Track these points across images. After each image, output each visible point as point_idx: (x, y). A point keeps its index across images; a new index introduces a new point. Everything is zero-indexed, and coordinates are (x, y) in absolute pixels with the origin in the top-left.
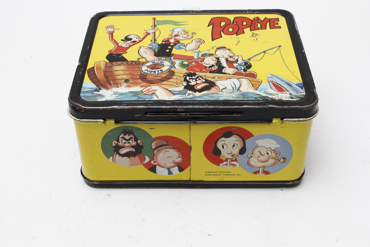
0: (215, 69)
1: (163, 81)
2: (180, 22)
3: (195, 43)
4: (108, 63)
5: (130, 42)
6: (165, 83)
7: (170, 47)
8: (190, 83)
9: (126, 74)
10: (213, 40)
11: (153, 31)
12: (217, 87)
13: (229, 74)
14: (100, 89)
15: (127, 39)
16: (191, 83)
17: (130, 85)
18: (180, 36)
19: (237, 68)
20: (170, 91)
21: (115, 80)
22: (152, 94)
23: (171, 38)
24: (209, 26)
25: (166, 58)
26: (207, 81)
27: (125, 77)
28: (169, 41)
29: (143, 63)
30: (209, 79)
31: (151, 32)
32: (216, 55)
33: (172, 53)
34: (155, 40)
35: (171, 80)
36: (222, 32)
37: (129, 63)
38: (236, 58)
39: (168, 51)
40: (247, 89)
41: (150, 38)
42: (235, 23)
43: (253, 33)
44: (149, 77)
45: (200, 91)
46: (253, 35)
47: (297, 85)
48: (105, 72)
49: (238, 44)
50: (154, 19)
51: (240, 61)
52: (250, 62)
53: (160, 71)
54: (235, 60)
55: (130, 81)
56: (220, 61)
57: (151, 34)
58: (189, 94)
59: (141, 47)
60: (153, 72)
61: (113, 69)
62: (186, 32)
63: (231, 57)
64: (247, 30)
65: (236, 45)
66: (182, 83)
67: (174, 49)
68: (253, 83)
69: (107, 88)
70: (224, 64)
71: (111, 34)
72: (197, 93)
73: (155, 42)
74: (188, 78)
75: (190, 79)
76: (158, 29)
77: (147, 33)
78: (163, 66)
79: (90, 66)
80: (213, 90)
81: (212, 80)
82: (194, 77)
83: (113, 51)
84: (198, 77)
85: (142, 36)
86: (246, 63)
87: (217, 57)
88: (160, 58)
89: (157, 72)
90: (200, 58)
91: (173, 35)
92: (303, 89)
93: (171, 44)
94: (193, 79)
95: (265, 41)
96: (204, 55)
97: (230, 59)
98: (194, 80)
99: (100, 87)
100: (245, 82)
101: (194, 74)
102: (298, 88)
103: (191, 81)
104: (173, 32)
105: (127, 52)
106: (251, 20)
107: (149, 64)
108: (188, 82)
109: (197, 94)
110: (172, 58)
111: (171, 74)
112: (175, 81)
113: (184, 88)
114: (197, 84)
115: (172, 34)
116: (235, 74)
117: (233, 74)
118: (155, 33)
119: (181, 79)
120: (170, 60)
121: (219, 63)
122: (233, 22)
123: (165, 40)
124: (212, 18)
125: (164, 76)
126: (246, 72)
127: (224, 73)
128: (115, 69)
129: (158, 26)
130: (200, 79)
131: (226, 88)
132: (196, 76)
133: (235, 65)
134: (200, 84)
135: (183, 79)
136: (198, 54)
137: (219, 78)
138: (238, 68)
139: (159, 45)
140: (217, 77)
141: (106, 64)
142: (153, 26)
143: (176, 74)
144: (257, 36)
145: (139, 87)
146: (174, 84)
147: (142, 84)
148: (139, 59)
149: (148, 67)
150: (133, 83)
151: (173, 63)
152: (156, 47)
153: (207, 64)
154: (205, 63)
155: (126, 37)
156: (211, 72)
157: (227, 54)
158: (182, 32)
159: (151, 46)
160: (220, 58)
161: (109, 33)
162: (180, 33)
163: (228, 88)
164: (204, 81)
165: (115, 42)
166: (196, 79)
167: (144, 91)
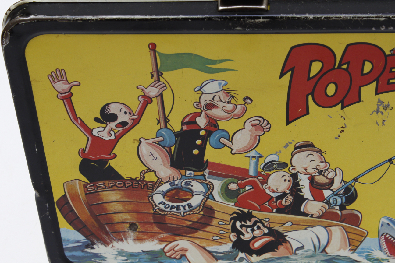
0: (287, 204)
1: (195, 230)
2: (214, 62)
3: (250, 131)
4: (88, 184)
5: (116, 126)
6: (199, 234)
7: (199, 142)
8: (242, 237)
9: (129, 212)
10: (288, 122)
11: (157, 90)
12: (288, 245)
13: (312, 216)
14: (93, 244)
15: (106, 117)
16: (244, 235)
17: (141, 235)
19: (328, 203)
20: (210, 252)
21: (112, 224)
22: (180, 258)
23: (199, 114)
24: (282, 75)
25: (196, 174)
26: (272, 232)
27: (127, 217)
28: (195, 123)
29: (155, 185)
30: (276, 227)
31: (153, 92)
32: (292, 166)
33: (205, 160)
34: (166, 120)
35: (209, 229)
36: (310, 97)
37: (127, 185)
38: (330, 176)
39: (196, 152)
40: (339, 250)
41: (152, 110)
42: (345, 67)
43: (379, 101)
44: (171, 221)
45: (260, 252)
46: (378, 106)
48: (89, 206)
49: (341, 134)
50: (153, 47)
51: (336, 185)
52: (357, 186)
53: (187, 208)
54: (327, 181)
55: (140, 228)
56: (298, 184)
57: (154, 100)
58: (241, 259)
59: (141, 142)
60: (175, 210)
61: (101, 199)
62: (230, 95)
63: (320, 172)
64: (368, 91)
65: (336, 138)
66: (227, 235)
67: (209, 149)
68: (351, 236)
69: (106, 244)
70: (306, 192)
71: (67, 98)
72: (254, 256)
73: (166, 127)
74: (238, 224)
75: (242, 226)
76: (168, 86)
77: (144, 96)
78: (192, 193)
79: (57, 193)
80: (281, 250)
81: (281, 229)
82: (249, 223)
83: (89, 153)
84: (255, 223)
85: (135, 106)
86: (347, 190)
87: (293, 172)
88: (183, 172)
89: (182, 209)
90: (260, 174)
91: (203, 103)
93: (202, 133)
94: (248, 227)
96: (270, 166)
97: (320, 179)
98: (249, 230)
99: (92, 238)
100: (337, 232)
101: (249, 216)
103: (243, 230)
104: (203, 93)
105: (115, 156)
106: (386, 56)
107: (165, 187)
108: (239, 233)
109: (255, 259)
110: (207, 172)
112: (216, 230)
113: (233, 247)
114: (254, 237)
115: (200, 102)
116: (324, 216)
117: (319, 217)
118: (161, 95)
119: (226, 227)
120: (202, 177)
121: (295, 188)
122: (341, 64)
123: (187, 120)
124: (292, 48)
125: (195, 218)
126: (344, 212)
127: (304, 214)
128: (105, 199)
129: (166, 75)
130: (259, 228)
131: (302, 248)
132: (253, 220)
133: (327, 193)
134: (260, 238)
135: (229, 227)
136: (257, 162)
137: (292, 224)
138: (331, 201)
139: (177, 134)
140: (289, 224)
141: (85, 186)
142: (155, 74)
143: (217, 215)
144: (385, 113)
145: (156, 241)
146: (215, 238)
147: (161, 236)
148: (143, 173)
149: (164, 195)
150: (145, 233)
151: (209, 187)
152: (170, 140)
153: (273, 191)
154: (269, 188)
155: (103, 110)
156: (281, 210)
157: (314, 165)
158: (221, 94)
159: (161, 138)
160: (300, 176)
161: (63, 99)
162: (217, 98)
163: (306, 248)
164: (266, 231)
165: (83, 125)
166: (252, 227)
167: (166, 250)
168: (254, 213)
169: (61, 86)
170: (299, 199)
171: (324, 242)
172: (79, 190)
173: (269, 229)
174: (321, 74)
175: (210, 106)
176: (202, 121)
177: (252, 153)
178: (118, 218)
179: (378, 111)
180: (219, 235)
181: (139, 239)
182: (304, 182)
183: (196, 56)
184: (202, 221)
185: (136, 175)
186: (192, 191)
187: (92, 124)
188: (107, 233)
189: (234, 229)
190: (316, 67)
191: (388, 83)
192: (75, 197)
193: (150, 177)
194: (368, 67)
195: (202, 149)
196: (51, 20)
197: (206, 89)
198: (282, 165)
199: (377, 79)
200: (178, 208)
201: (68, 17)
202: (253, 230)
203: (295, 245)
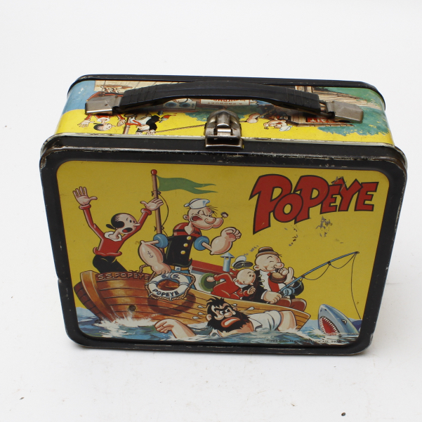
0: (251, 293)
1: (181, 311)
2: (201, 185)
3: (225, 238)
4: (99, 274)
5: (123, 231)
6: (183, 314)
7: (186, 245)
8: (215, 317)
9: (129, 296)
10: (255, 232)
11: (156, 205)
12: (250, 324)
13: (269, 303)
14: (101, 320)
15: (116, 224)
16: (217, 316)
17: (138, 314)
18: (201, 219)
19: (282, 293)
20: (190, 328)
21: (116, 305)
22: (167, 332)
23: (187, 224)
24: (251, 197)
25: (183, 269)
26: (238, 314)
27: (128, 300)
28: (184, 231)
29: (150, 277)
30: (242, 311)
31: (152, 206)
32: (256, 265)
33: (190, 258)
34: (162, 228)
35: (190, 311)
36: (272, 214)
37: (129, 276)
38: (284, 273)
39: (183, 252)
40: (288, 329)
41: (151, 220)
42: (298, 192)
43: (323, 219)
44: (162, 304)
45: (228, 329)
46: (322, 222)
47: (353, 323)
48: (99, 291)
49: (294, 242)
50: (154, 173)
51: (288, 280)
52: (304, 281)
53: (174, 295)
54: (282, 277)
55: (137, 309)
56: (260, 279)
57: (153, 212)
58: (214, 334)
59: (141, 244)
60: (165, 296)
61: (108, 286)
62: (211, 210)
63: (277, 270)
64: (315, 211)
65: (290, 245)
66: (204, 316)
68: (298, 318)
69: (111, 320)
70: (266, 285)
71: (87, 209)
72: (224, 332)
73: (161, 233)
74: (213, 308)
75: (215, 310)
77: (146, 209)
78: (178, 284)
79: (75, 281)
80: (245, 328)
81: (245, 312)
82: (221, 307)
83: (100, 252)
84: (226, 307)
85: (139, 217)
86: (296, 284)
87: (257, 269)
88: (172, 267)
89: (170, 295)
90: (231, 270)
91: (190, 216)
92: (358, 330)
93: (189, 238)
95: (337, 240)
96: (239, 265)
97: (277, 275)
98: (221, 312)
99: (100, 316)
100: (288, 315)
101: (222, 302)
102: (353, 327)
103: (217, 313)
104: (190, 208)
105: (121, 253)
106: (329, 186)
107: (159, 278)
108: (213, 315)
109: (224, 334)
110: (191, 268)
111: (190, 298)
112: (195, 312)
113: (208, 325)
114: (225, 318)
115: (188, 215)
116: (279, 303)
117: (274, 304)
118: (159, 209)
119: (203, 309)
120: (187, 272)
121: (258, 282)
122: (295, 190)
123: (177, 228)
124: (260, 177)
125: (180, 303)
126: (293, 300)
127: (264, 301)
128: (112, 286)
129: (164, 194)
130: (229, 311)
131: (261, 326)
132: (225, 305)
133: (281, 286)
134: (229, 319)
135: (206, 310)
136: (229, 262)
137: (254, 309)
138: (284, 292)
139: (169, 239)
140: (252, 308)
141: (97, 276)
142: (155, 193)
143: (197, 300)
144: (327, 228)
145: (149, 319)
146: (195, 318)
147: (154, 315)
148: (142, 267)
149: (157, 284)
150: (142, 313)
151: (192, 279)
152: (164, 242)
153: (241, 284)
154: (238, 281)
155: (114, 219)
156: (246, 298)
157: (272, 264)
158: (205, 210)
159: (157, 241)
160: (261, 273)
161: (83, 209)
162: (201, 212)
163: (264, 327)
164: (234, 313)
165: (98, 230)
166: (223, 310)
167: (157, 326)
168: (226, 300)
169: (83, 200)
170: (260, 290)
171: (277, 322)
172: (92, 279)
173: (236, 312)
174: (281, 197)
175: (196, 218)
176: (189, 230)
177: (226, 255)
178: (120, 301)
179: (321, 226)
180: (198, 315)
181: (136, 317)
182: (264, 277)
183: (187, 180)
184: (186, 305)
185: (136, 268)
186: (179, 282)
187: (104, 229)
188: (112, 312)
189: (210, 311)
190: (277, 192)
191: (330, 206)
192: (89, 284)
193: (147, 271)
194: (315, 193)
195: (188, 250)
196: (79, 150)
197: (193, 206)
198: (249, 264)
199: (322, 203)
200: (167, 294)
201: (91, 148)
202: (224, 313)
203: (256, 324)
